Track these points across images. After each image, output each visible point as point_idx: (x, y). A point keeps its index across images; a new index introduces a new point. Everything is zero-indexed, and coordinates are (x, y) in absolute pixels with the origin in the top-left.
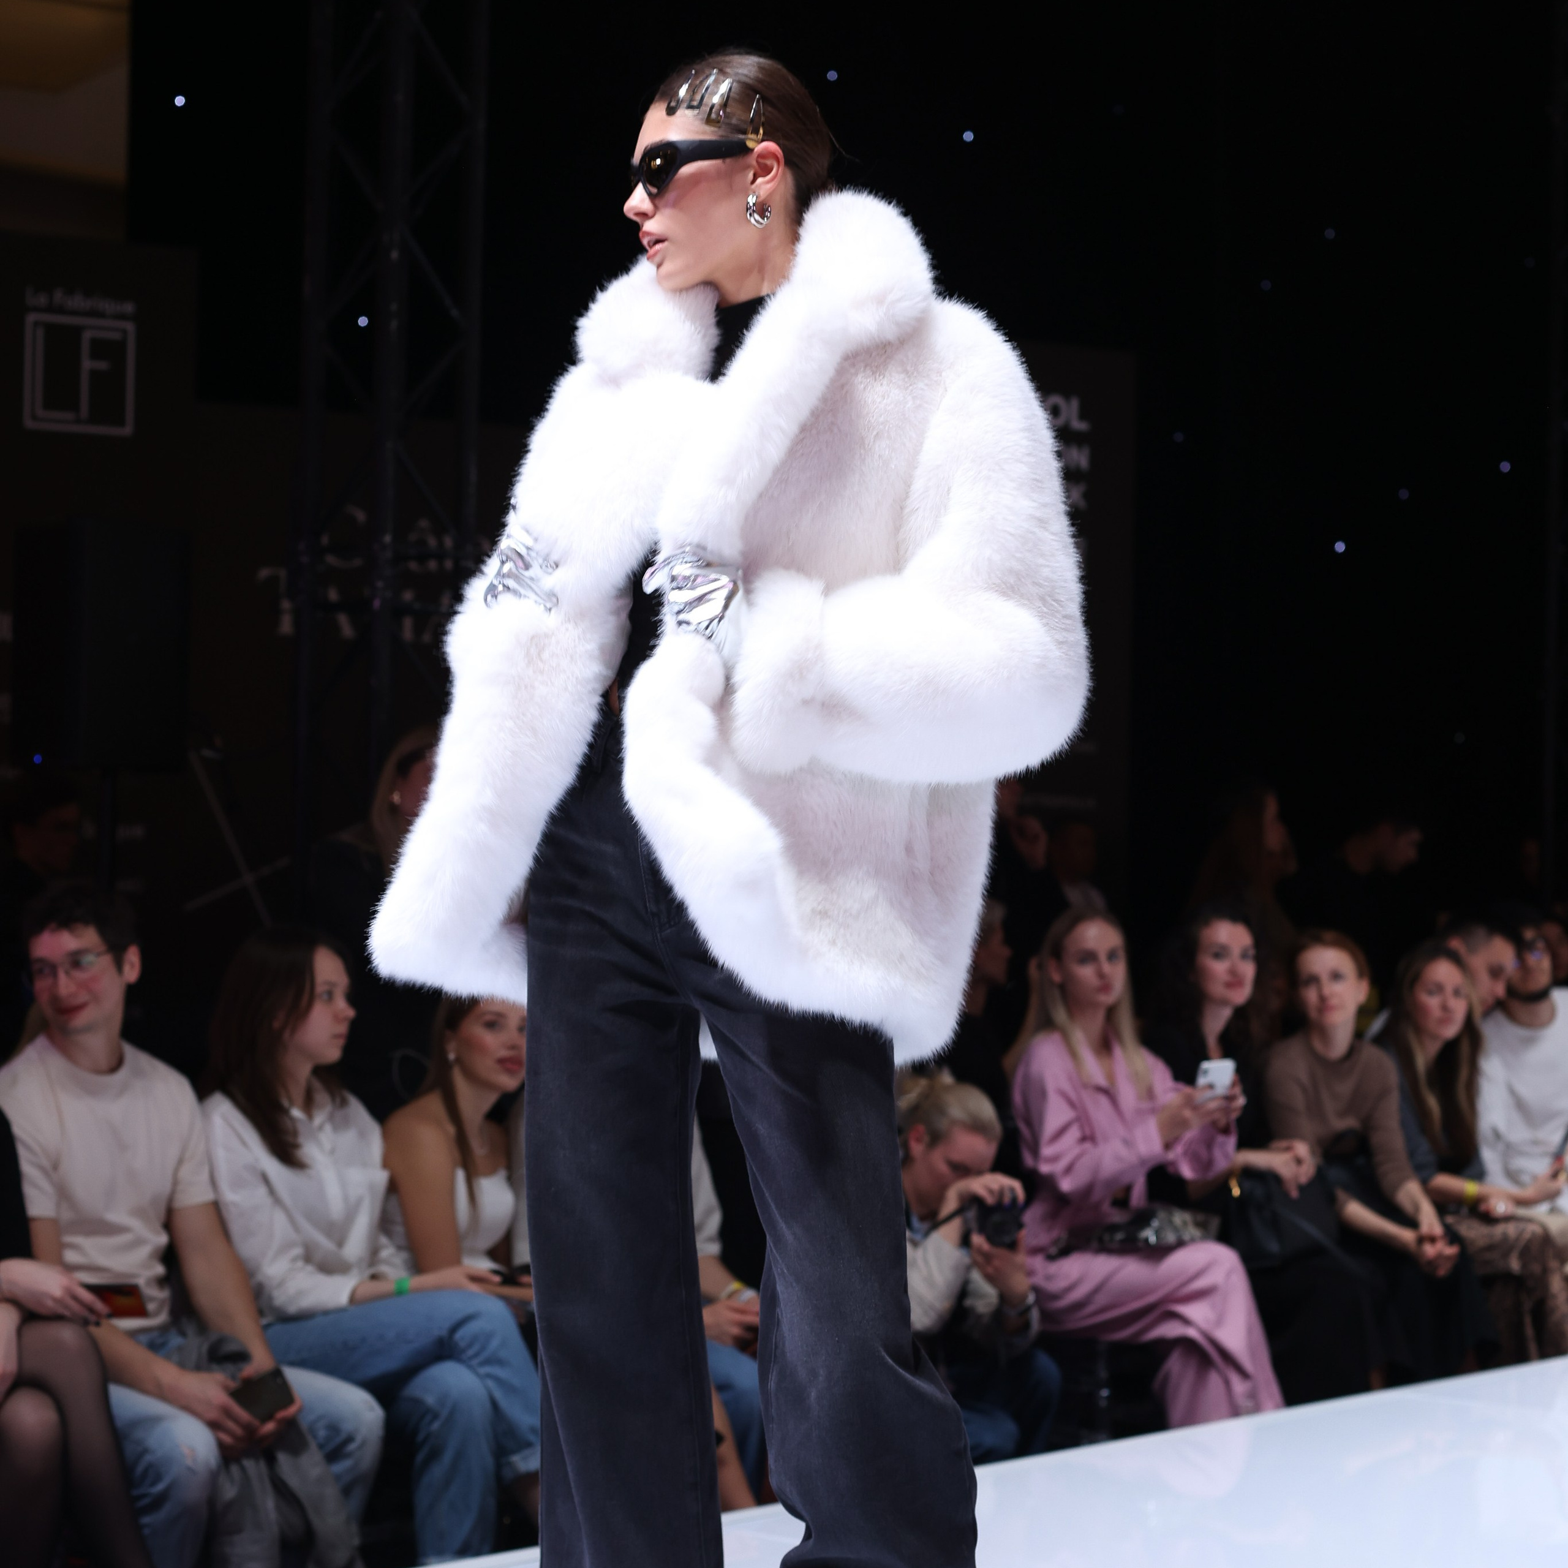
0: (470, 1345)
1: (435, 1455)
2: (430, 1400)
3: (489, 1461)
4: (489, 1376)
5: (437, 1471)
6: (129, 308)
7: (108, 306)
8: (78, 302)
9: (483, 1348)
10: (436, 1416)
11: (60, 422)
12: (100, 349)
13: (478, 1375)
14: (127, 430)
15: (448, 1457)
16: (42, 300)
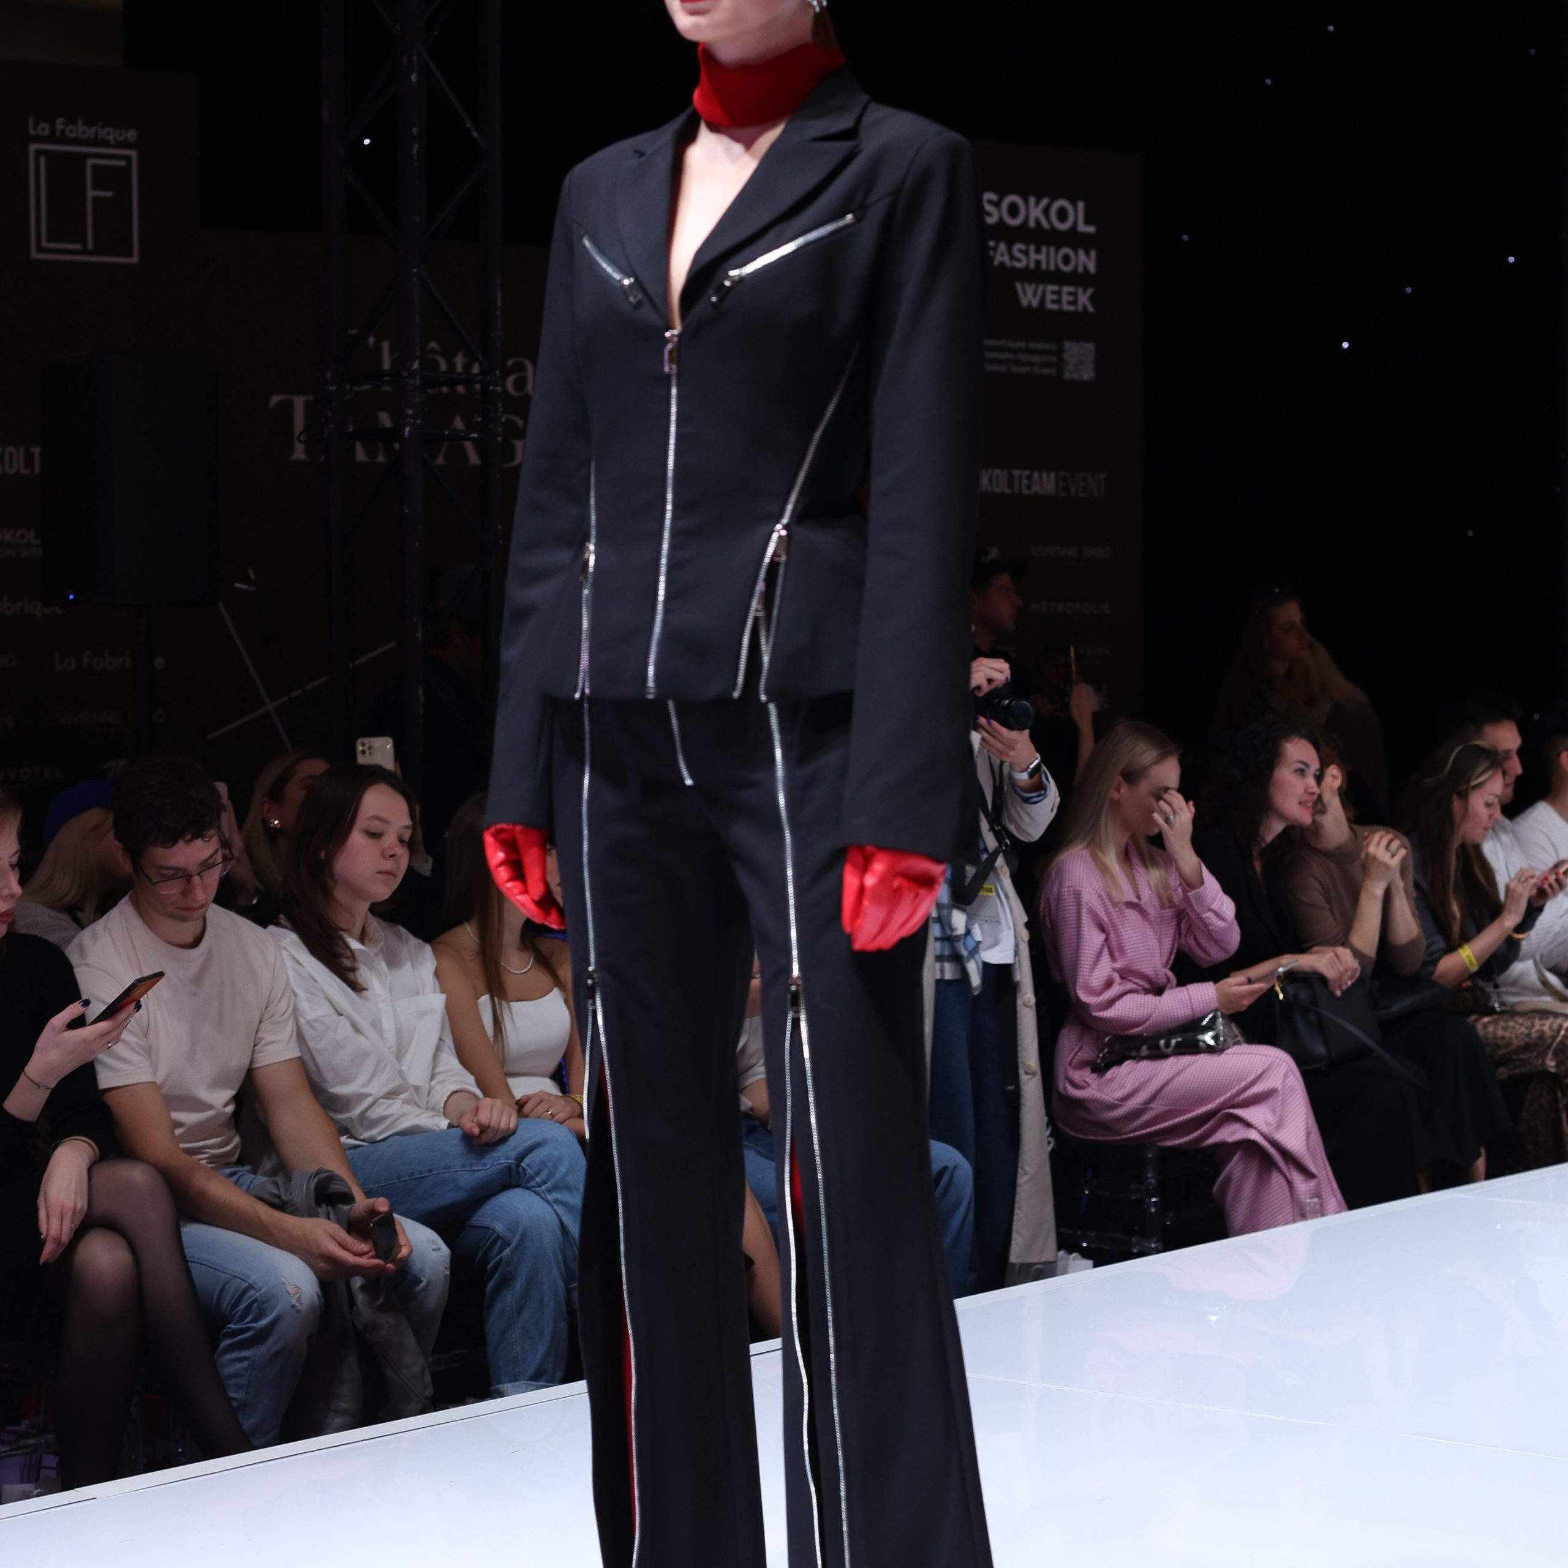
0: (537, 1174)
1: (506, 1281)
2: (500, 1228)
3: (561, 1285)
4: (557, 1201)
5: (510, 1297)
6: (131, 135)
7: (111, 134)
8: (79, 130)
9: (551, 1175)
10: (507, 1244)
11: (67, 253)
12: (103, 177)
13: (547, 1201)
14: (135, 260)
15: (519, 1284)
16: (44, 129)
